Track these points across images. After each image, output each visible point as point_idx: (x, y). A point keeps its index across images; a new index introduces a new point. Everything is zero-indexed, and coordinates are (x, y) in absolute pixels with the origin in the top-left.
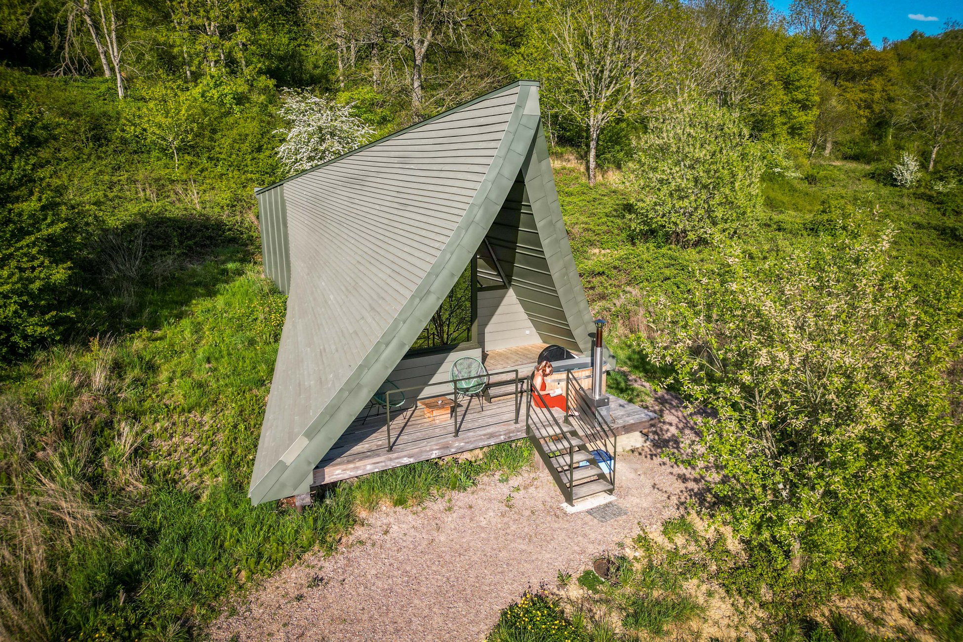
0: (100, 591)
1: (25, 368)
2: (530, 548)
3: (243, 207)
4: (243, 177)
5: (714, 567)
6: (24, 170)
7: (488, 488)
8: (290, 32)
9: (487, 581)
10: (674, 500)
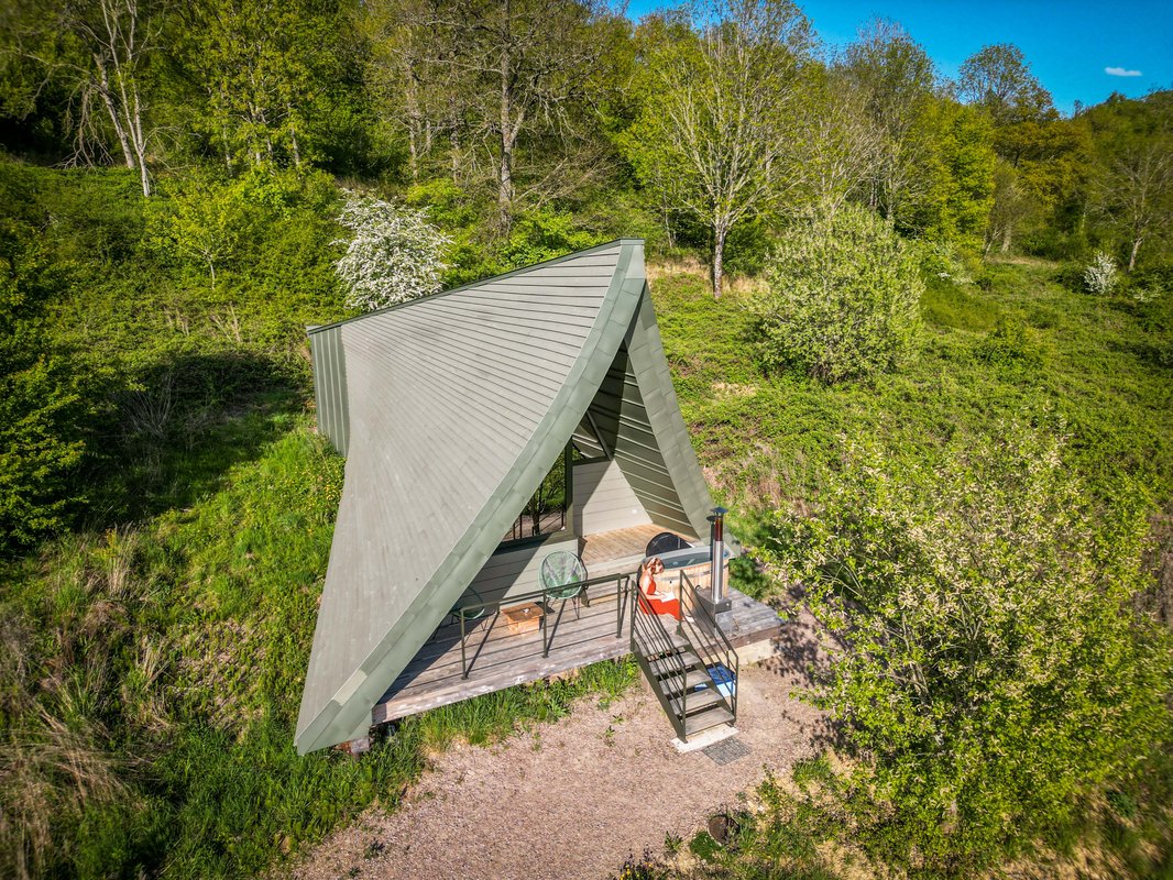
0: (116, 871)
1: (29, 564)
2: (632, 802)
3: (294, 339)
4: (294, 297)
5: (855, 824)
6: (28, 334)
7: (585, 717)
8: (352, 102)
9: (580, 849)
10: (808, 733)
